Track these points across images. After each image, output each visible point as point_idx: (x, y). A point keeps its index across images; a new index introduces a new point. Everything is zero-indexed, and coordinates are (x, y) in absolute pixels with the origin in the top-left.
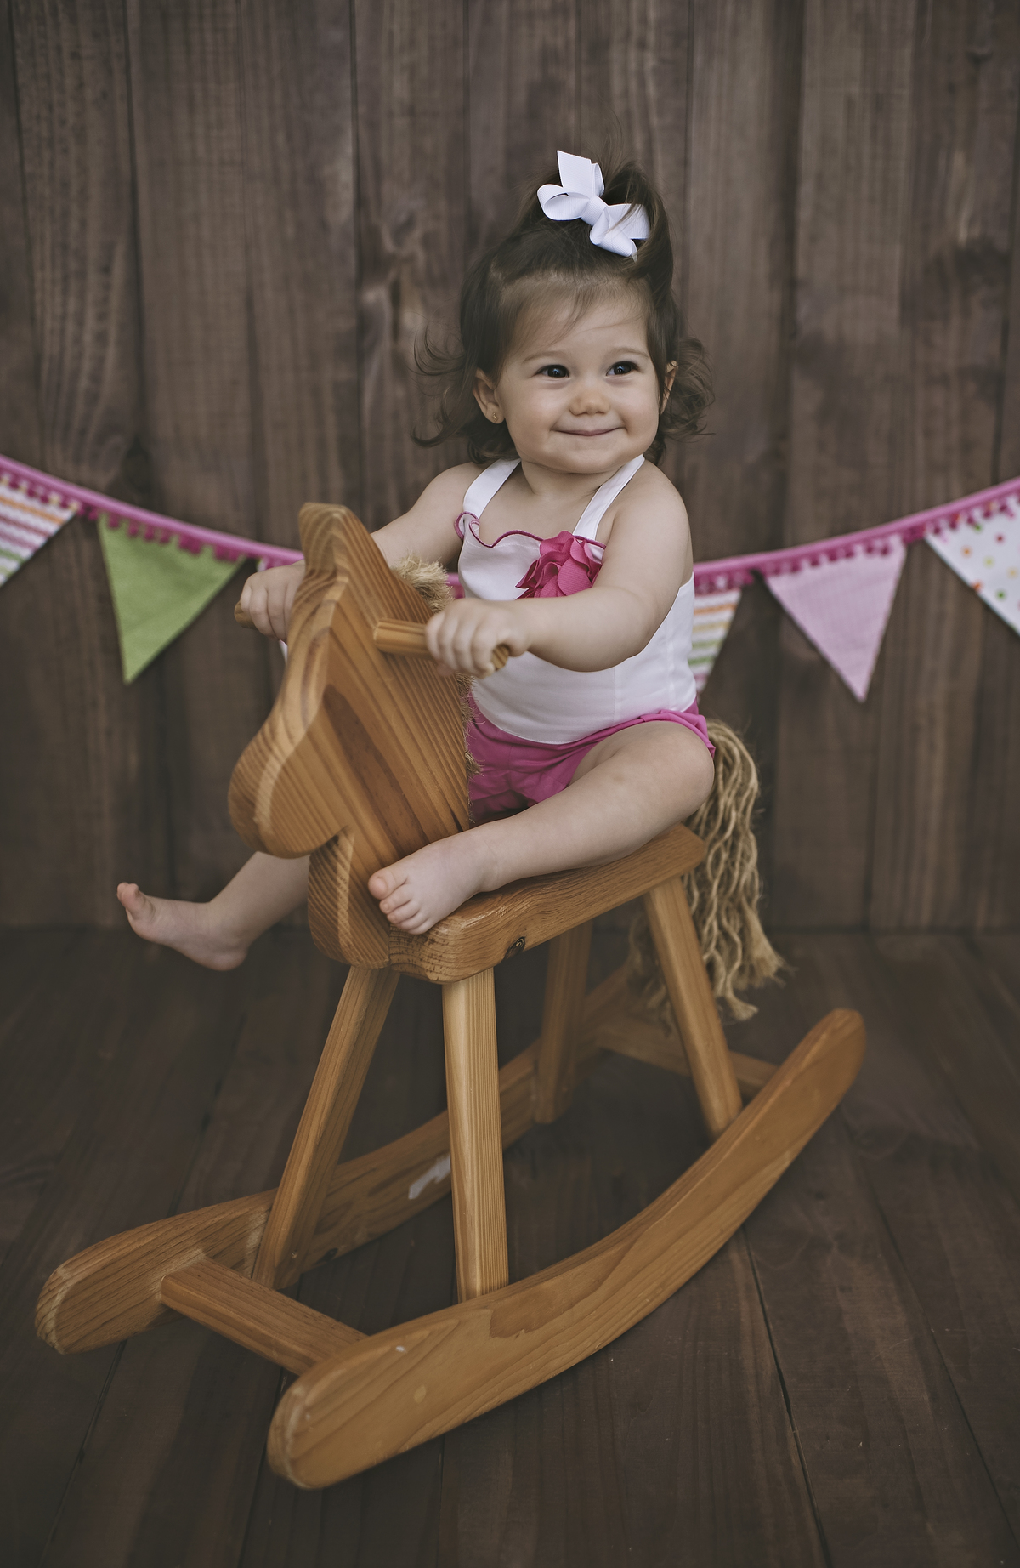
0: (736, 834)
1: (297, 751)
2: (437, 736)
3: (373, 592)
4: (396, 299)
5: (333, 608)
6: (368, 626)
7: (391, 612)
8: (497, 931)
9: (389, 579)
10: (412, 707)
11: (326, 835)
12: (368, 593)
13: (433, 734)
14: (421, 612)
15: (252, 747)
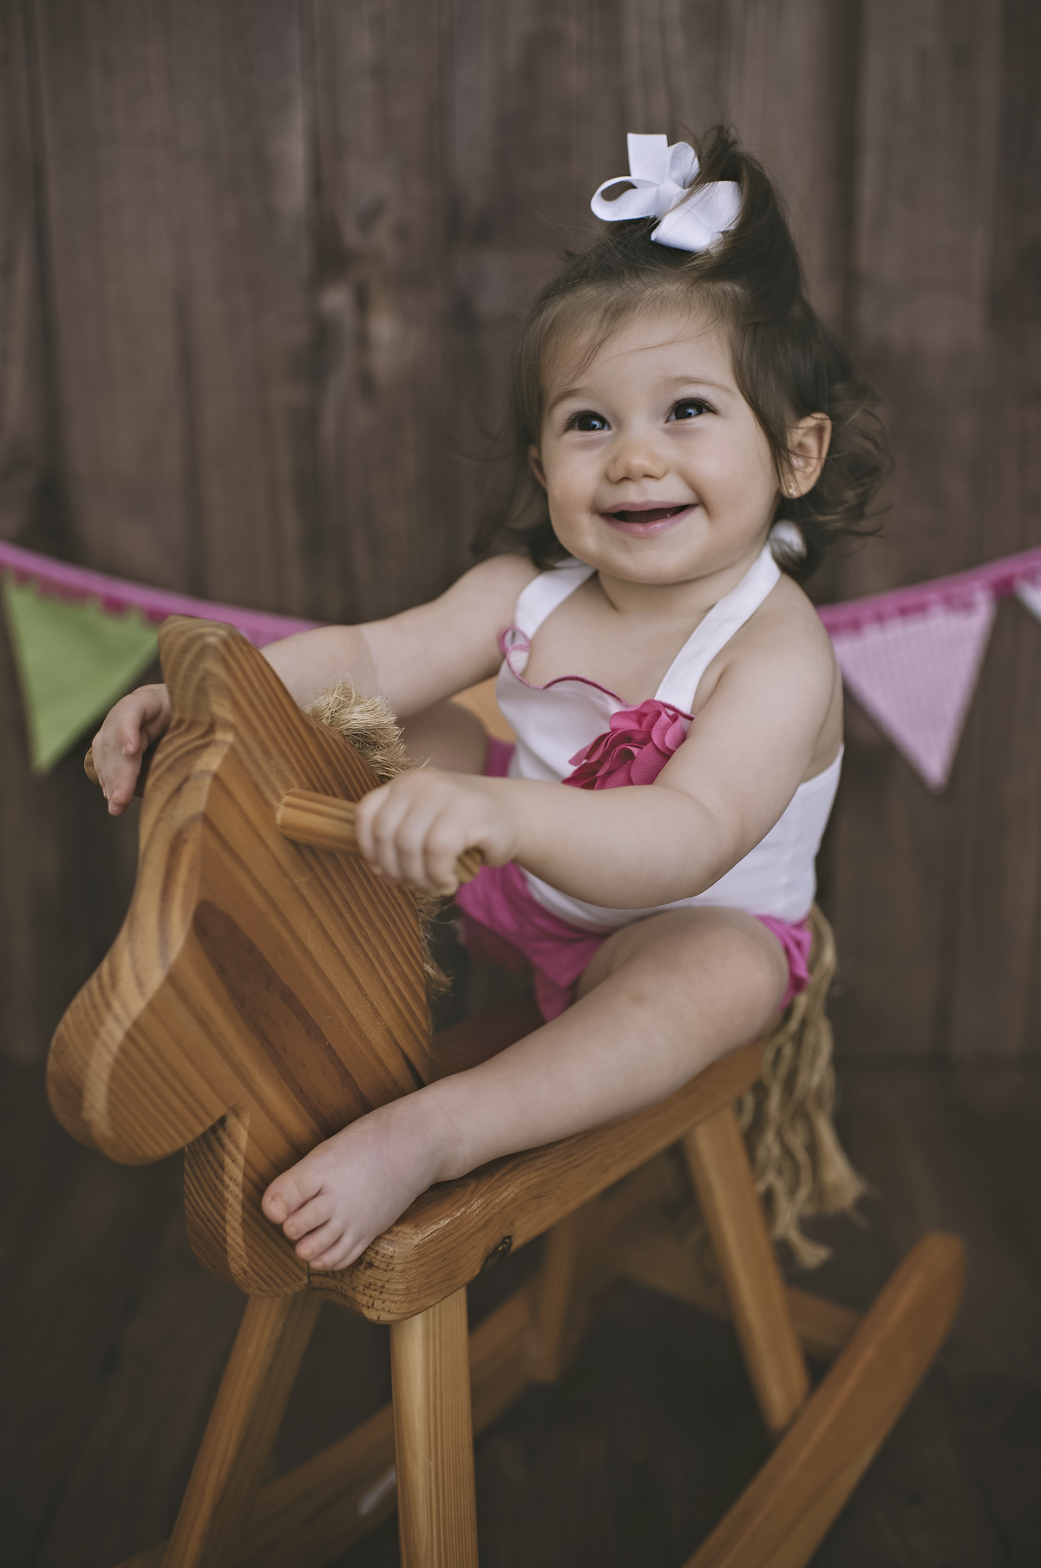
0: (804, 1024)
1: (151, 1007)
2: (381, 951)
3: (274, 751)
4: (362, 302)
5: (207, 782)
6: (268, 804)
7: (304, 780)
8: (468, 1238)
9: (302, 730)
10: (341, 915)
11: (202, 1123)
12: (267, 753)
13: (374, 949)
14: (354, 773)
15: (82, 999)
